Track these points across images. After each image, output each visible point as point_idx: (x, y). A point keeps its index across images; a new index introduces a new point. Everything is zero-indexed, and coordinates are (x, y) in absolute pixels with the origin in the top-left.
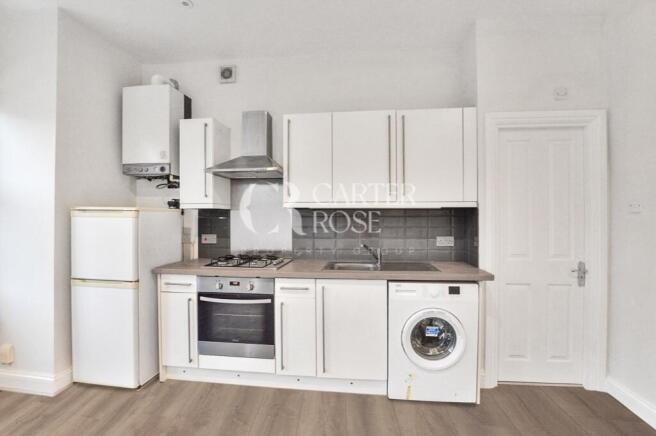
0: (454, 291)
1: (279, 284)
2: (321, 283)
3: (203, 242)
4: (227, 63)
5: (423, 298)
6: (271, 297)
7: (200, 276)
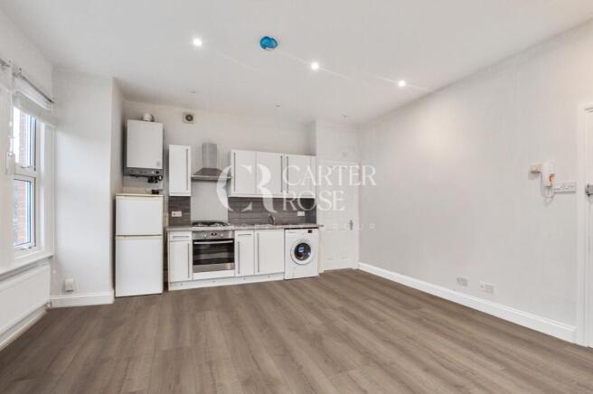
0: (310, 232)
1: (237, 233)
2: (257, 232)
3: (173, 216)
4: (189, 111)
5: (298, 236)
6: (233, 239)
7: (194, 232)
